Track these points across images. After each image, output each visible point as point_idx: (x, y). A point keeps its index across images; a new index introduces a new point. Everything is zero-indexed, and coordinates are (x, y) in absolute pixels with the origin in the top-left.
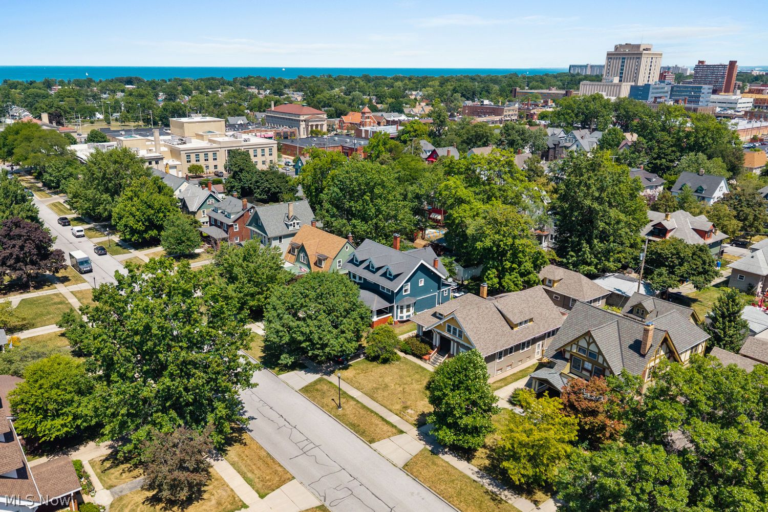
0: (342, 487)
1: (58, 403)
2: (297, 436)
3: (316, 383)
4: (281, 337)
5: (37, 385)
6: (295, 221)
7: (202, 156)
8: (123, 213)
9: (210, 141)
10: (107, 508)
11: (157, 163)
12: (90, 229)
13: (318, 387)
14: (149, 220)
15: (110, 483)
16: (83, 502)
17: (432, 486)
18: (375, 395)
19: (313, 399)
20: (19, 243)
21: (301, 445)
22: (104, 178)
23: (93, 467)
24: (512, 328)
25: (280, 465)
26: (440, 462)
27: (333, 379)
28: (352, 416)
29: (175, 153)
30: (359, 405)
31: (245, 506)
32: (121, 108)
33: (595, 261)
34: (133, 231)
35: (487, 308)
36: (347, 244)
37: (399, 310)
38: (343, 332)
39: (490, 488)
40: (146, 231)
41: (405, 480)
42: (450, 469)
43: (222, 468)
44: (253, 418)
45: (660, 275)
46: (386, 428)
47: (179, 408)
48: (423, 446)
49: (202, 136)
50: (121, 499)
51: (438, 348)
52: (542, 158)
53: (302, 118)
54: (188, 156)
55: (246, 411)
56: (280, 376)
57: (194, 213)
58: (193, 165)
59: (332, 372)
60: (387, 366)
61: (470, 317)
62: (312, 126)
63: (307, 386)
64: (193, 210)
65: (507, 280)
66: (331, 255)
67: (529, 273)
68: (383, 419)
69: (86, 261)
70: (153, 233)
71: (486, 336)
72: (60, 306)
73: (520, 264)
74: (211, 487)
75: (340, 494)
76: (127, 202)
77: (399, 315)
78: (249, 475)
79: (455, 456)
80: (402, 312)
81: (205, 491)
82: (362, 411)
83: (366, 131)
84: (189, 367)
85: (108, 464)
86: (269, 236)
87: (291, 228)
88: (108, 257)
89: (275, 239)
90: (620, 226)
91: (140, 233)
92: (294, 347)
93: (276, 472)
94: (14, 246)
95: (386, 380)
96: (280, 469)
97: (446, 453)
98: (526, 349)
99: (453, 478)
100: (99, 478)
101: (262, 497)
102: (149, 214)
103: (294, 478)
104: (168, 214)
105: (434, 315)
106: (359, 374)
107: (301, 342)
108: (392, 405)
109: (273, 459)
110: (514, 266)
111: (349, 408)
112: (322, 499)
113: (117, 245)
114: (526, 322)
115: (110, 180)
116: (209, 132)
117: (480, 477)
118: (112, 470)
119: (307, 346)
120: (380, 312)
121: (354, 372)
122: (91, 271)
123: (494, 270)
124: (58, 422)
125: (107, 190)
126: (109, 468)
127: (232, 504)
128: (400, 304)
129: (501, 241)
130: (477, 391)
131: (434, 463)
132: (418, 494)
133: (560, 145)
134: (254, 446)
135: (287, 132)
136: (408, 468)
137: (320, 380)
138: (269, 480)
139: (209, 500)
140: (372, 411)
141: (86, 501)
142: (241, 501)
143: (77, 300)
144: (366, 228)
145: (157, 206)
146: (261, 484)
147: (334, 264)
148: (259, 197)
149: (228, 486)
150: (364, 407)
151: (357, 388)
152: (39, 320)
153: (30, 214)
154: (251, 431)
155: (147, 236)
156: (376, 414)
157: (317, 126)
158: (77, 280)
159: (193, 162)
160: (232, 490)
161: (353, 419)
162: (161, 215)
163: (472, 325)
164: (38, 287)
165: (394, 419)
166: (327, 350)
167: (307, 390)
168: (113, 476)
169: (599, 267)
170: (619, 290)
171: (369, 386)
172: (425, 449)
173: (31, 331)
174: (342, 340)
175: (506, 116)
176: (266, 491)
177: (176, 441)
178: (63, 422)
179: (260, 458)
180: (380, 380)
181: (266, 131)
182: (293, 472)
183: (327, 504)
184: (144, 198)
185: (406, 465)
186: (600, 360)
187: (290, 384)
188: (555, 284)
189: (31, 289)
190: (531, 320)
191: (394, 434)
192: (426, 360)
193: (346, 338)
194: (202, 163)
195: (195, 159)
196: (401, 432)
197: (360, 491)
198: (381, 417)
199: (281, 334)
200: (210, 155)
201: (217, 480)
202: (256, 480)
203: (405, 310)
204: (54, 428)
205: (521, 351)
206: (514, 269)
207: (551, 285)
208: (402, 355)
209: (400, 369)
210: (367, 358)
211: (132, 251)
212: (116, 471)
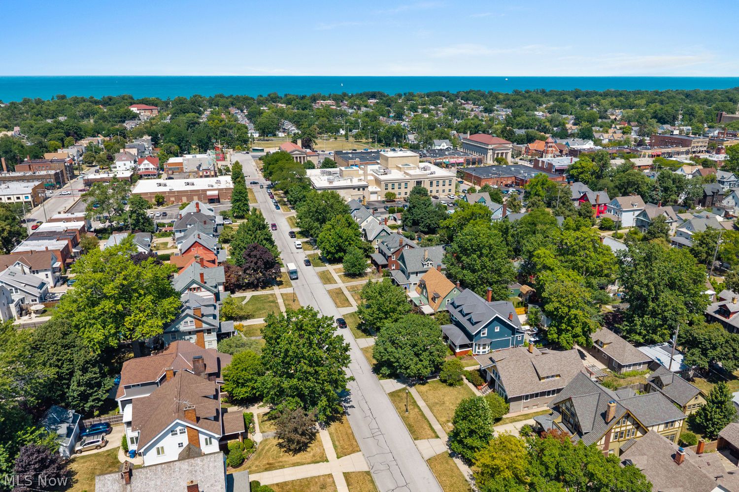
0: (385, 463)
1: (245, 380)
2: (374, 425)
3: (400, 391)
4: (382, 356)
5: (236, 367)
6: (428, 262)
7: (396, 185)
8: (323, 239)
9: (405, 173)
10: (258, 444)
11: (364, 189)
12: (307, 242)
13: (400, 394)
14: (338, 245)
15: (264, 430)
16: (247, 438)
17: (438, 476)
18: (433, 408)
19: (394, 402)
20: (255, 260)
21: (374, 431)
22: (316, 212)
23: (258, 418)
24: (540, 380)
25: (356, 441)
26: (451, 462)
27: (413, 391)
28: (412, 419)
29: (378, 182)
30: (420, 413)
31: (327, 461)
32: (359, 126)
33: (644, 332)
34: (328, 253)
35: (524, 362)
36: (455, 289)
37: (477, 347)
38: (421, 360)
39: (473, 487)
40: (337, 253)
41: (424, 469)
42: (455, 469)
43: (324, 436)
44: (353, 407)
45: (693, 354)
46: (430, 432)
47: (301, 396)
48: (446, 450)
49: (400, 168)
50: (266, 440)
51: (489, 383)
52: (699, 204)
53: (490, 147)
54: (387, 185)
55: (351, 401)
56: (381, 381)
57: (371, 241)
58: (389, 193)
59: (414, 385)
60: (451, 388)
61: (507, 367)
62: (498, 154)
63: (394, 392)
64: (371, 239)
65: (562, 338)
66: (443, 295)
67: (579, 336)
68: (431, 426)
69: (295, 272)
70: (341, 254)
71: (516, 383)
72: (272, 304)
73: (573, 328)
74: (313, 445)
75: (382, 467)
76: (327, 232)
77: (477, 350)
78: (337, 443)
79: (463, 461)
80: (479, 349)
81: (309, 447)
82: (420, 417)
83: (543, 162)
84: (308, 375)
85: (266, 418)
86: (409, 271)
87: (425, 267)
88: (310, 268)
89: (413, 273)
90: (667, 309)
91: (333, 254)
92: (389, 364)
93: (352, 445)
94: (252, 262)
95: (446, 399)
96: (355, 443)
97: (458, 458)
98: (551, 396)
99: (454, 475)
100: (259, 425)
101: (338, 458)
102: (339, 242)
103: (360, 451)
104: (352, 242)
105: (491, 359)
106: (430, 390)
107: (393, 362)
108: (441, 417)
109: (353, 436)
110: (569, 328)
111: (413, 413)
112: (371, 467)
113: (320, 258)
114: (553, 376)
115: (320, 214)
116: (406, 165)
117: (471, 479)
118: (267, 422)
119: (397, 366)
120: (461, 347)
121: (428, 388)
122: (297, 278)
123: (555, 328)
124: (244, 389)
125: (318, 220)
126: (266, 421)
127: (320, 458)
128: (478, 343)
129: (560, 308)
130: (476, 423)
131: (447, 463)
132: (428, 479)
133: (719, 193)
134: (346, 425)
135: (475, 159)
136: (430, 462)
137: (404, 389)
138: (346, 449)
139: (310, 452)
140: (426, 419)
141: (249, 437)
142: (326, 457)
143: (282, 300)
144: (472, 277)
145: (345, 237)
146: (341, 450)
147: (443, 302)
148: (422, 229)
149: (323, 446)
150: (423, 415)
151: (424, 400)
152: (257, 313)
153: (266, 237)
154: (349, 415)
155: (336, 256)
156: (428, 421)
157: (502, 154)
158: (287, 285)
159: (390, 190)
160: (324, 450)
161: (412, 421)
162: (347, 243)
163: (508, 373)
164: (263, 288)
165: (437, 427)
166: (408, 371)
167: (393, 395)
168: (266, 426)
169: (647, 337)
170: (659, 360)
171: (432, 400)
172: (447, 452)
173: (251, 320)
174: (419, 366)
175: (694, 147)
176: (342, 455)
177: (296, 416)
178: (246, 390)
179: (347, 434)
180: (442, 397)
181: (458, 158)
182: (361, 446)
183: (372, 471)
184: (337, 231)
185: (429, 459)
186: (576, 420)
187: (385, 388)
188: (605, 346)
189: (260, 288)
190: (559, 376)
191: (432, 438)
192: (479, 389)
193: (423, 365)
194: (396, 191)
195: (391, 187)
196: (437, 437)
197: (394, 468)
198: (430, 424)
199: (382, 354)
200: (403, 185)
201: (318, 441)
202: (339, 447)
203: (481, 348)
204: (242, 392)
205: (546, 397)
206: (569, 330)
207: (602, 345)
208: (466, 381)
209: (459, 393)
210: (441, 380)
211: (327, 264)
212: (268, 423)
